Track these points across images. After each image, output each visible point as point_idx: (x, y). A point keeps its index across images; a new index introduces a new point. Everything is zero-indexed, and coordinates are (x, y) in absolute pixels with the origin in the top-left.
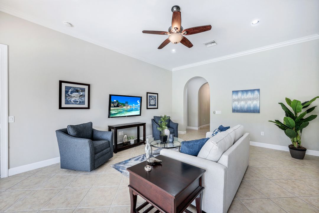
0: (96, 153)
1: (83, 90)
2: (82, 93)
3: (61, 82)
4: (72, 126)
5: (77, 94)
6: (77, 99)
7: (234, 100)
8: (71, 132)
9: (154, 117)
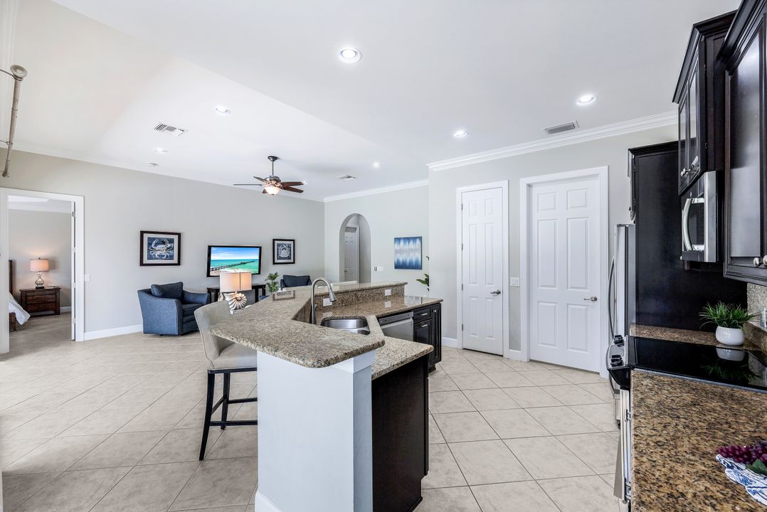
0: (184, 316)
1: (171, 241)
2: (169, 245)
3: (142, 233)
4: (157, 286)
5: (163, 246)
6: (164, 253)
7: (397, 252)
8: (155, 291)
9: (284, 276)
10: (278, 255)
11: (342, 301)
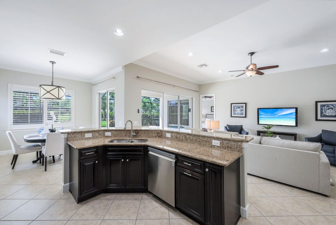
1: (243, 107)
3: (232, 104)
5: (239, 109)
6: (239, 112)
9: (323, 131)
10: (322, 113)
11: (176, 138)
